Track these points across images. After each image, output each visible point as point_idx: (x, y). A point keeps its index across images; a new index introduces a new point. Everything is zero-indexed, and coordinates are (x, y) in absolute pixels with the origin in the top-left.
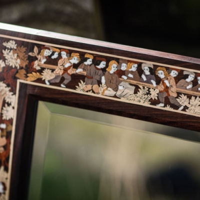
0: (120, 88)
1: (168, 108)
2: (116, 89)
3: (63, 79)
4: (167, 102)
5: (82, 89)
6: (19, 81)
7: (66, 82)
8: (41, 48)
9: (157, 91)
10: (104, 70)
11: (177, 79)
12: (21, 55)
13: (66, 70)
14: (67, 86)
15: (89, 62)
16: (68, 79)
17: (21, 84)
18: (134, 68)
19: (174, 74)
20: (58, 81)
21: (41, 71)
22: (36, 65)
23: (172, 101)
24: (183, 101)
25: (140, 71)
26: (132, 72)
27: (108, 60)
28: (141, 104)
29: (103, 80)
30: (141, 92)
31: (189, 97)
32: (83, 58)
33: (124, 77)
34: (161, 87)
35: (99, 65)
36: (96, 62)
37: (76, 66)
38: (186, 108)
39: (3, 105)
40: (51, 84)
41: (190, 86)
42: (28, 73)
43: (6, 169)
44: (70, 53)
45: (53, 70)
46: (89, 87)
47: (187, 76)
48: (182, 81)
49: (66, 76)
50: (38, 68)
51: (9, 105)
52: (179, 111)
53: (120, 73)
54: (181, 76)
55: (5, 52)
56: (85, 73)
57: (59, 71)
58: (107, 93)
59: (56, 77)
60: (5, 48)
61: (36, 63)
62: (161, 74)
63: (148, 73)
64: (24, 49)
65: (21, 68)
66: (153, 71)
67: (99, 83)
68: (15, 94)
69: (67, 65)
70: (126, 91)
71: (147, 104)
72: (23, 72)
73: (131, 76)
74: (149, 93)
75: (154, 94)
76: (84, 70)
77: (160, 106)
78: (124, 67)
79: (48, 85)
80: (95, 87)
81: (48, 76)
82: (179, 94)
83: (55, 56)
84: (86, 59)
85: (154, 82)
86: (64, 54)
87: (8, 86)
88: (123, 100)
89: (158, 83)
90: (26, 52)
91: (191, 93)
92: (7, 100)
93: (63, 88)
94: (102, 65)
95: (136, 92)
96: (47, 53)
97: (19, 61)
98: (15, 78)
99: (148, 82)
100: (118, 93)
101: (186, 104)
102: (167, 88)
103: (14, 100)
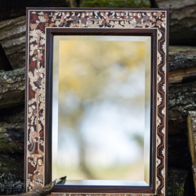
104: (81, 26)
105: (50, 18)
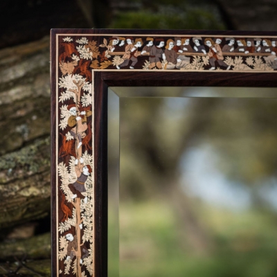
0: (179, 60)
1: (219, 70)
2: (175, 62)
3: (130, 62)
4: (217, 65)
5: (147, 67)
6: (93, 70)
7: (133, 64)
8: (109, 39)
9: (208, 58)
10: (163, 48)
11: (222, 45)
12: (93, 48)
13: (132, 54)
14: (135, 67)
15: (150, 44)
16: (135, 61)
17: (95, 73)
18: (187, 42)
19: (218, 41)
20: (127, 64)
21: (111, 58)
22: (107, 54)
23: (220, 64)
24: (229, 62)
25: (192, 44)
26: (186, 46)
27: (166, 40)
28: (197, 70)
29: (164, 57)
30: (195, 61)
31: (233, 57)
32: (145, 41)
33: (180, 51)
34: (211, 54)
35: (158, 44)
36: (156, 43)
37: (140, 49)
38: (232, 67)
39: (82, 95)
40: (121, 68)
41: (232, 49)
42: (100, 62)
43: (90, 153)
44: (134, 39)
45: (121, 56)
46: (153, 65)
47: (228, 42)
48: (225, 46)
49: (133, 59)
50: (109, 56)
51: (87, 93)
52: (228, 70)
53: (177, 48)
54: (224, 43)
55: (78, 48)
56: (148, 54)
57: (127, 56)
58: (168, 66)
59: (125, 61)
60: (78, 45)
61: (106, 52)
62: (209, 44)
63: (198, 44)
64: (95, 43)
65: (94, 59)
66: (202, 42)
67: (161, 59)
68: (91, 82)
69: (133, 50)
70: (184, 62)
71: (202, 70)
72: (96, 62)
73: (185, 49)
74: (201, 61)
75: (206, 61)
76: (147, 51)
77: (212, 70)
78: (179, 43)
79: (118, 69)
80: (158, 63)
81: (118, 61)
82: (225, 57)
83: (122, 44)
84: (147, 42)
85: (204, 51)
86: (129, 42)
87: (84, 76)
88: (182, 70)
89: (207, 51)
90: (97, 45)
91: (234, 54)
92: (85, 89)
93: (132, 69)
94: (161, 45)
95: (191, 62)
96: (115, 42)
97: (91, 53)
98: (90, 69)
99: (200, 51)
100: (178, 65)
101: (232, 64)
102: (215, 54)
103: (90, 88)
104: (166, 66)
105: (102, 50)
